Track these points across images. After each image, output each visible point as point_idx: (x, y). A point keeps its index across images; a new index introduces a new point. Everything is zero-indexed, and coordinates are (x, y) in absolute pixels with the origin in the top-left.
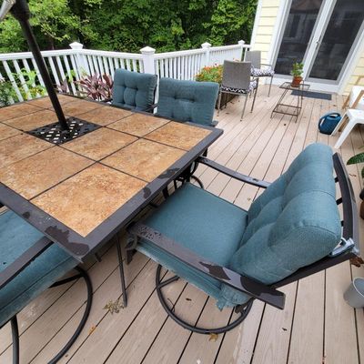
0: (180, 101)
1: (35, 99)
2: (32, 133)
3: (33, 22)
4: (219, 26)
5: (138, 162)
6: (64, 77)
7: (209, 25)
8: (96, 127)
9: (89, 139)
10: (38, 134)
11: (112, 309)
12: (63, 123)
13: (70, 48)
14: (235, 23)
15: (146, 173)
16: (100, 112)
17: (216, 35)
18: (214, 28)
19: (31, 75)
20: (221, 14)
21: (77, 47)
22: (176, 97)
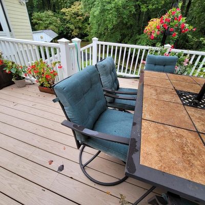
11: (122, 200)
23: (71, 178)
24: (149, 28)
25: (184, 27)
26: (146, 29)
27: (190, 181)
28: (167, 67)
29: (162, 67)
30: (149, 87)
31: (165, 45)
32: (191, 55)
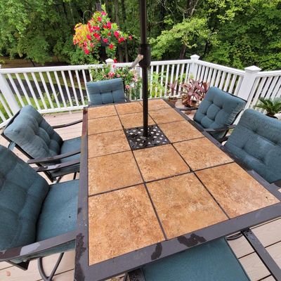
0: (259, 138)
5: (173, 203)
13: (190, 58)
15: (172, 223)
16: (178, 126)
21: (195, 58)
22: (255, 132)
24: (79, 37)
26: (74, 38)
27: (136, 251)
28: (116, 93)
30: (95, 137)
31: (107, 61)
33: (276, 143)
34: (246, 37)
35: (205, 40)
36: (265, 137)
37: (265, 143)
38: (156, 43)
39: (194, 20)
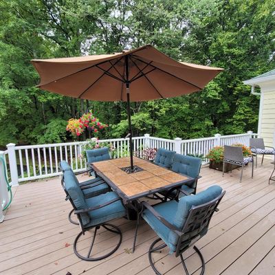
1: (124, 157)
2: (122, 169)
3: (132, 123)
4: (239, 120)
5: (152, 183)
6: (138, 148)
7: (232, 120)
8: (143, 170)
9: (139, 173)
10: (124, 169)
11: (127, 251)
12: (132, 167)
13: (144, 136)
14: (253, 119)
15: (153, 187)
16: (147, 165)
17: (237, 126)
18: (235, 122)
19: (125, 147)
20: (240, 114)
21: (147, 136)
22: (181, 162)
23: (84, 271)
25: (99, 125)
28: (104, 156)
29: (100, 157)
31: (92, 139)
32: (113, 142)
33: (188, 164)
34: (176, 123)
35: (151, 125)
36: (184, 163)
37: (185, 166)
38: (117, 128)
39: (141, 114)
